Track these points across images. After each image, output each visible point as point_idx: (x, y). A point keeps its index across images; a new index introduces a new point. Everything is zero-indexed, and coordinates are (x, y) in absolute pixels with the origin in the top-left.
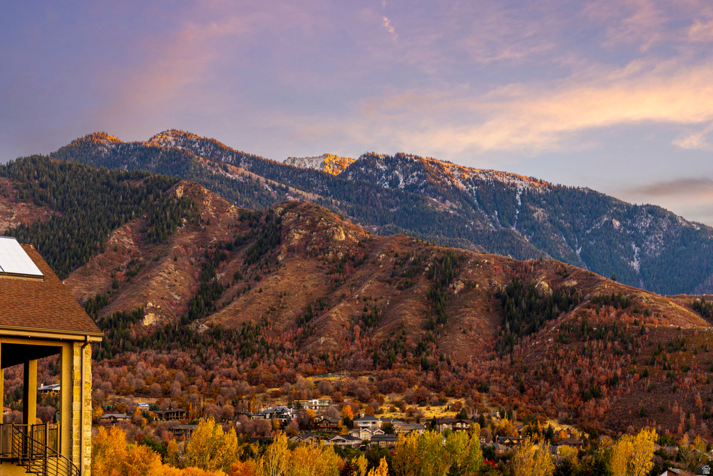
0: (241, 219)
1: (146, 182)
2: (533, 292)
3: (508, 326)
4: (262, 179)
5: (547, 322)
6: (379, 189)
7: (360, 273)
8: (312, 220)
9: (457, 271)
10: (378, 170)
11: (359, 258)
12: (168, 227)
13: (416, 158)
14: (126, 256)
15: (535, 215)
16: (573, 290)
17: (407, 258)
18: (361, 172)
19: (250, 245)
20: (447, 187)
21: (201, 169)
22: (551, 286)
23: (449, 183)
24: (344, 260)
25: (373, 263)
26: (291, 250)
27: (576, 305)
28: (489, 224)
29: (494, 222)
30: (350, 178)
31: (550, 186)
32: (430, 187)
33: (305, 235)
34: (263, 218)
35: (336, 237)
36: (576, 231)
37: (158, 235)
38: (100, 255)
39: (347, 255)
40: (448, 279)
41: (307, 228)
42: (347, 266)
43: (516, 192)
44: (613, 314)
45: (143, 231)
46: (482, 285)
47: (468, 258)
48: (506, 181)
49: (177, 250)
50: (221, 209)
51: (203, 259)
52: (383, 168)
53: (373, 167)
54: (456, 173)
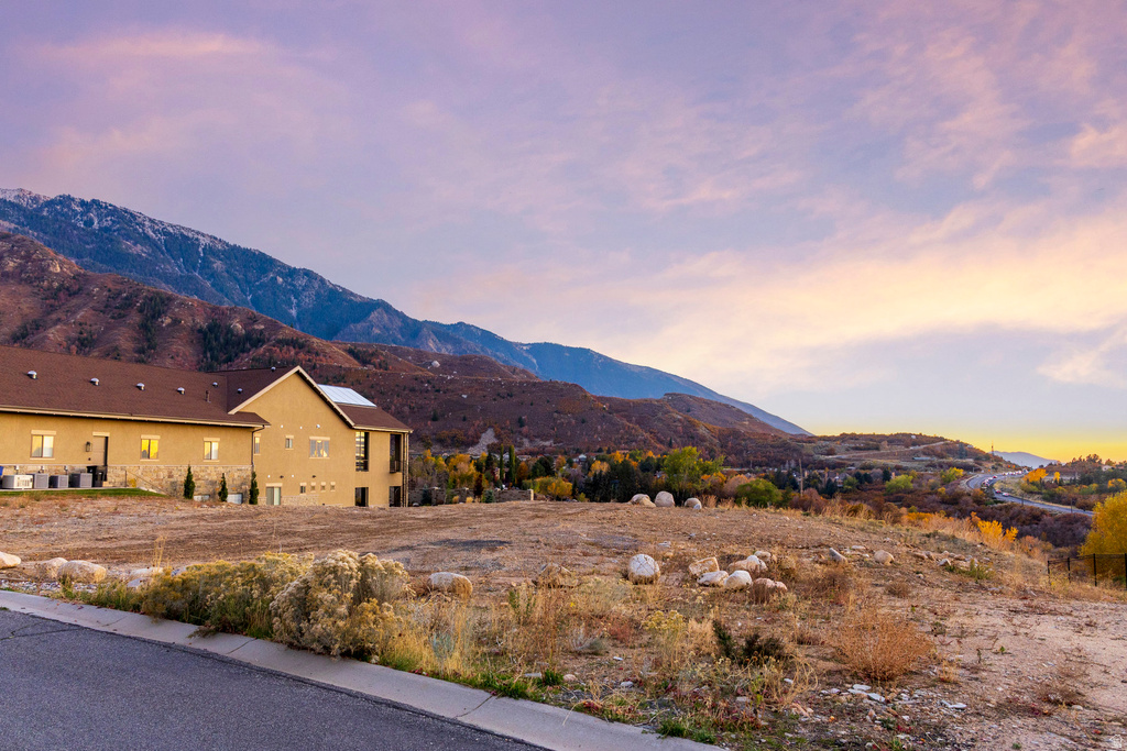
2: (229, 331)
3: (209, 355)
5: (241, 354)
6: (75, 227)
7: (75, 301)
8: (27, 252)
9: (165, 308)
10: (73, 211)
11: (73, 290)
13: (110, 205)
15: (215, 266)
16: (261, 331)
17: (120, 293)
18: (56, 210)
20: (139, 233)
22: (244, 327)
23: (140, 230)
24: (59, 289)
25: (88, 294)
26: (5, 275)
27: (264, 343)
28: (174, 268)
29: (179, 267)
30: (45, 213)
31: (227, 245)
32: (123, 232)
33: (20, 264)
35: (51, 269)
36: (248, 282)
39: (62, 285)
40: (157, 315)
41: (22, 258)
42: (61, 294)
43: (198, 245)
44: (292, 353)
46: (186, 321)
47: (174, 299)
48: (190, 235)
52: (79, 209)
53: (69, 207)
54: (147, 223)
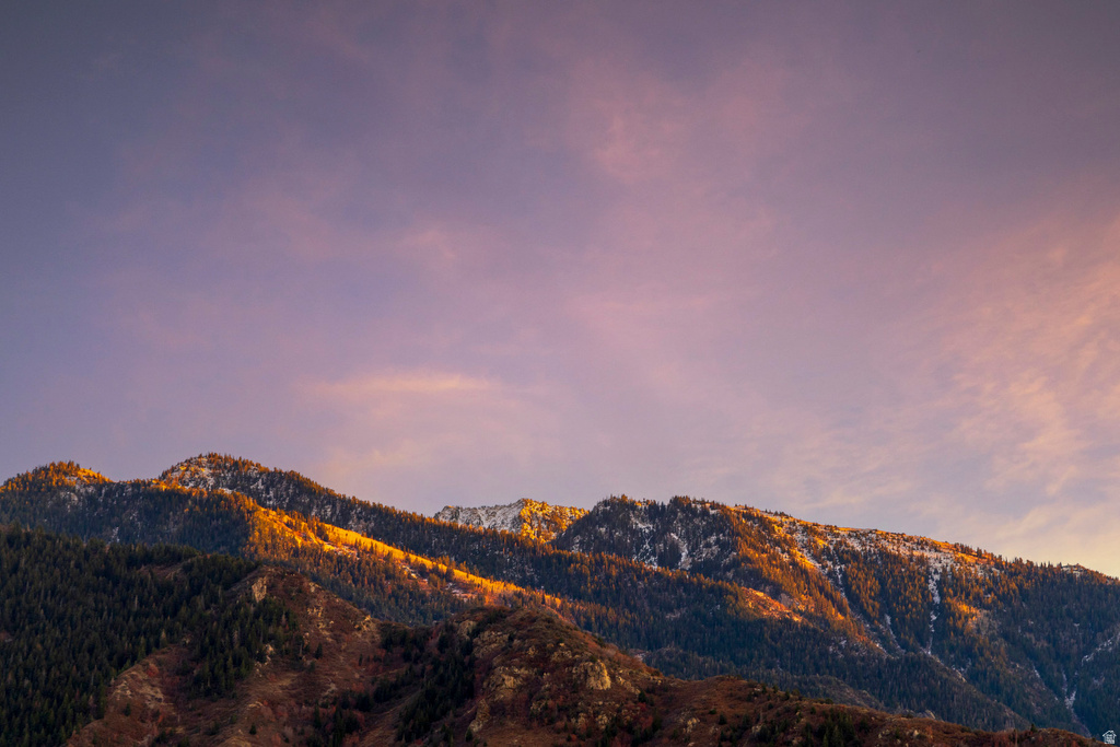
0: (387, 644)
1: (188, 569)
4: (398, 554)
6: (641, 573)
8: (541, 647)
10: (635, 532)
12: (237, 662)
13: (714, 506)
14: (148, 725)
15: (971, 623)
17: (746, 725)
18: (598, 537)
19: (409, 701)
20: (782, 566)
21: (273, 535)
23: (785, 558)
24: (610, 732)
25: (674, 737)
26: (498, 710)
28: (873, 643)
29: (884, 640)
30: (576, 550)
31: (998, 563)
32: (746, 567)
33: (527, 679)
34: (433, 642)
35: (592, 682)
36: (1062, 657)
37: (215, 679)
38: (95, 724)
39: (616, 721)
41: (531, 663)
43: (927, 576)
45: (184, 672)
47: (876, 727)
48: (904, 551)
49: (256, 711)
50: (343, 624)
51: (309, 729)
52: (645, 527)
53: (625, 525)
54: (798, 536)
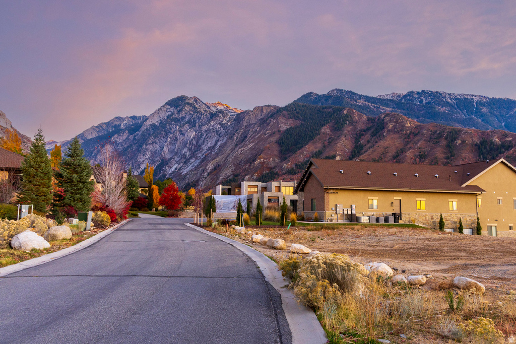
0: (368, 120)
1: (333, 109)
2: (492, 143)
3: (482, 157)
4: (370, 104)
5: (499, 155)
6: (416, 105)
7: (417, 138)
8: (397, 119)
9: (458, 136)
10: (414, 97)
11: (415, 133)
12: (342, 125)
13: (430, 91)
14: (328, 136)
15: (483, 110)
16: (510, 141)
17: (436, 132)
18: (407, 98)
19: (373, 130)
20: (444, 102)
21: (347, 102)
22: (500, 140)
23: (444, 100)
24: (410, 134)
25: (422, 134)
26: (389, 131)
27: (512, 147)
28: (462, 115)
29: (464, 114)
30: (403, 101)
31: (489, 98)
32: (436, 102)
33: (394, 125)
34: (377, 119)
35: (406, 125)
36: (502, 116)
37: (338, 128)
38: (319, 136)
39: (411, 132)
40: (454, 139)
41: (395, 122)
42: (411, 136)
43: (473, 102)
45: (333, 127)
46: (469, 141)
47: (462, 131)
48: (469, 97)
49: (346, 133)
50: (360, 117)
51: (355, 136)
52: (416, 96)
53: (412, 96)
54: (447, 96)
